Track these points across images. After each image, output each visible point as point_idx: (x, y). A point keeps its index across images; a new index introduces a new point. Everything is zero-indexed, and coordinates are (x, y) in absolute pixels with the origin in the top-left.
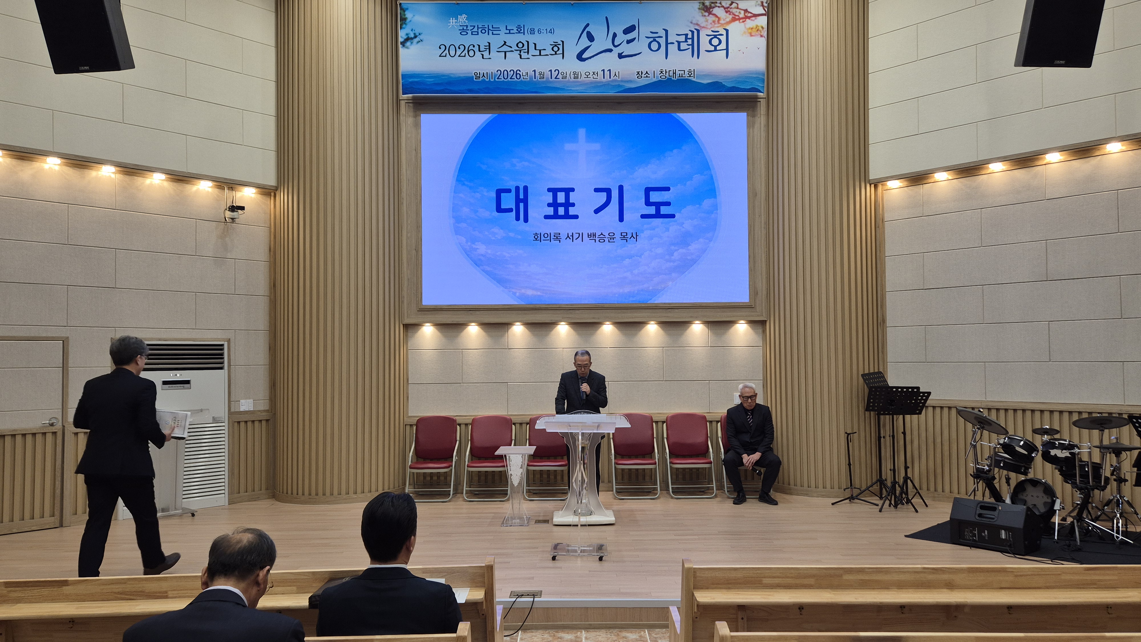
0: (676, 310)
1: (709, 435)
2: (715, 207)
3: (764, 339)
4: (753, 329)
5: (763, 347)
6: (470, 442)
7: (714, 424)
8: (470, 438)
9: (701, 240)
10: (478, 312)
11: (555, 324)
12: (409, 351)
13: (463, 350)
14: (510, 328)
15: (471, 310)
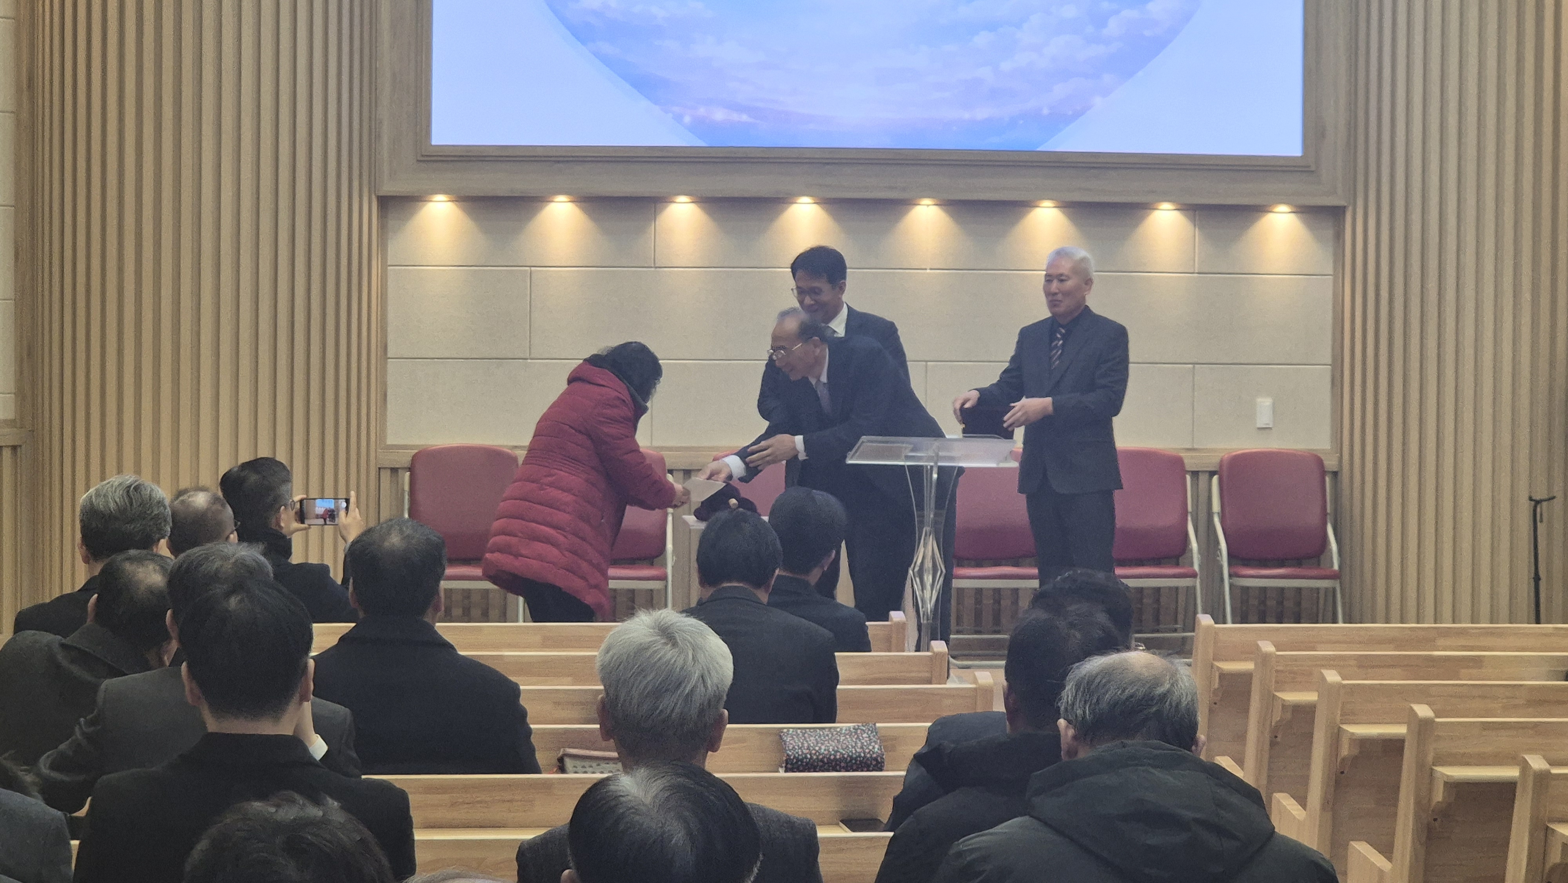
1: (1190, 509)
3: (1339, 257)
4: (1310, 226)
5: (1335, 275)
7: (1203, 478)
11: (783, 203)
12: (389, 268)
13: (532, 268)
14: (662, 210)
15: (559, 162)
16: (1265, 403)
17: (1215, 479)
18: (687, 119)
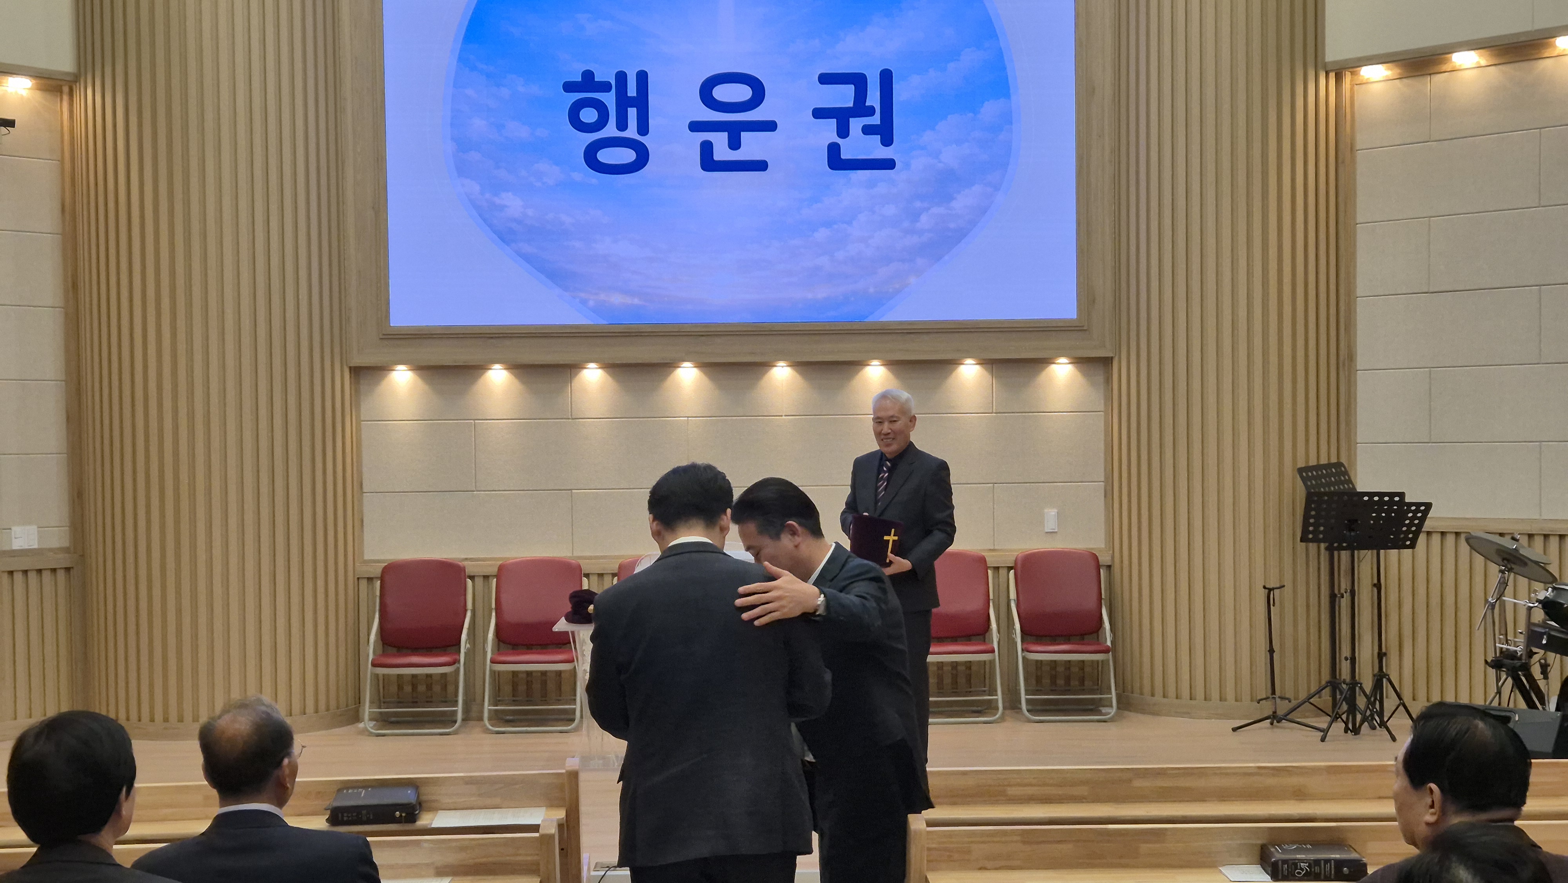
0: (925, 337)
1: (991, 597)
2: (1007, 119)
3: (1108, 398)
4: (1085, 374)
5: (1105, 412)
6: (494, 614)
7: (1003, 572)
8: (493, 606)
9: (977, 188)
10: (507, 342)
11: (670, 367)
12: (362, 423)
13: (476, 421)
14: (576, 374)
15: (492, 338)
16: (1051, 513)
17: (1012, 572)
18: (591, 303)
